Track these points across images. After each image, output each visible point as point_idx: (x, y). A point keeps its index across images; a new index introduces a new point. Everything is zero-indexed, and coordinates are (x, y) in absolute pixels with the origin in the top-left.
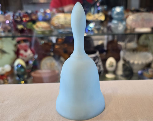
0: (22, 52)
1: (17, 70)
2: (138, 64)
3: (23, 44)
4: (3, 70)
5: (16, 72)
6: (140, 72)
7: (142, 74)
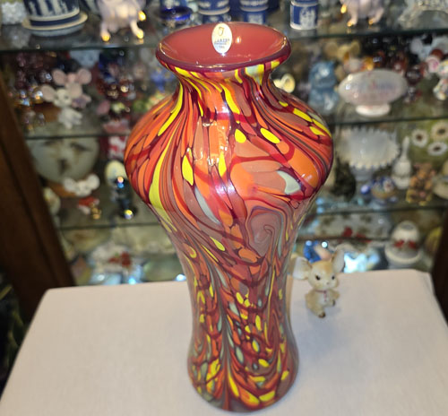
2: (363, 169)
4: (86, 188)
6: (364, 189)
7: (369, 192)
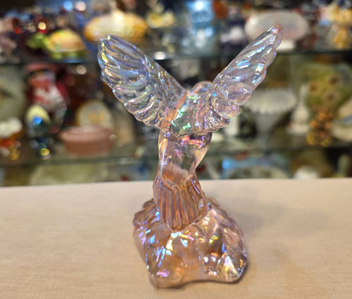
0: (40, 93)
1: (36, 129)
3: (41, 78)
5: (32, 133)
